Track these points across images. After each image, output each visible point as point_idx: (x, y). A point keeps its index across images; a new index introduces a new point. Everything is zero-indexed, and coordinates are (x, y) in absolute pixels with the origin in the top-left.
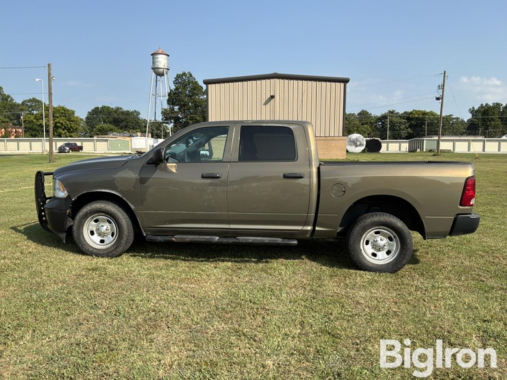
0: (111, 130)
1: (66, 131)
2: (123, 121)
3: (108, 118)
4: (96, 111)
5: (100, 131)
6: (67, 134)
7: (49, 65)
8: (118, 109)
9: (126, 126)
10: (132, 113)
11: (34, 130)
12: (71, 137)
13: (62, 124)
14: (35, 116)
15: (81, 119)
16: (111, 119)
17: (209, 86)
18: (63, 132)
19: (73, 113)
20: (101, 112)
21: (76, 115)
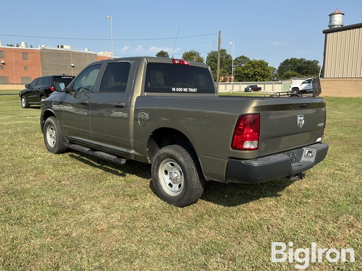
0: (295, 76)
1: (261, 77)
2: (304, 69)
3: (294, 66)
4: (286, 62)
5: (286, 76)
6: (262, 79)
7: (220, 32)
8: (302, 60)
9: (306, 73)
10: (313, 62)
11: (241, 77)
12: (264, 81)
13: (258, 72)
14: (242, 68)
15: (275, 69)
16: (296, 68)
17: (328, 34)
18: (259, 78)
19: (267, 64)
20: (290, 63)
21: (269, 65)
